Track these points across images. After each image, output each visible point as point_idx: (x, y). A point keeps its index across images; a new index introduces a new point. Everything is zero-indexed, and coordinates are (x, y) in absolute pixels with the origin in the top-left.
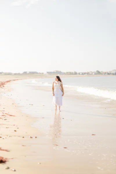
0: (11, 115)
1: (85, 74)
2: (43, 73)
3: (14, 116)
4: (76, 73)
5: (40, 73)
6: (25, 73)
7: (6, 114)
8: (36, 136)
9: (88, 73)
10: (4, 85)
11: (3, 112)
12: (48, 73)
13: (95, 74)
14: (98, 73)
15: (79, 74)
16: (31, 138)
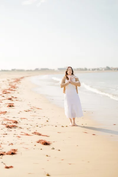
0: (38, 108)
1: (95, 69)
2: (54, 70)
3: (41, 109)
4: (86, 69)
5: (51, 70)
6: (37, 70)
7: (33, 107)
8: (66, 126)
9: (98, 69)
10: (20, 81)
11: (31, 105)
12: (59, 69)
13: (105, 70)
14: (108, 69)
15: (89, 70)
16: (63, 127)
